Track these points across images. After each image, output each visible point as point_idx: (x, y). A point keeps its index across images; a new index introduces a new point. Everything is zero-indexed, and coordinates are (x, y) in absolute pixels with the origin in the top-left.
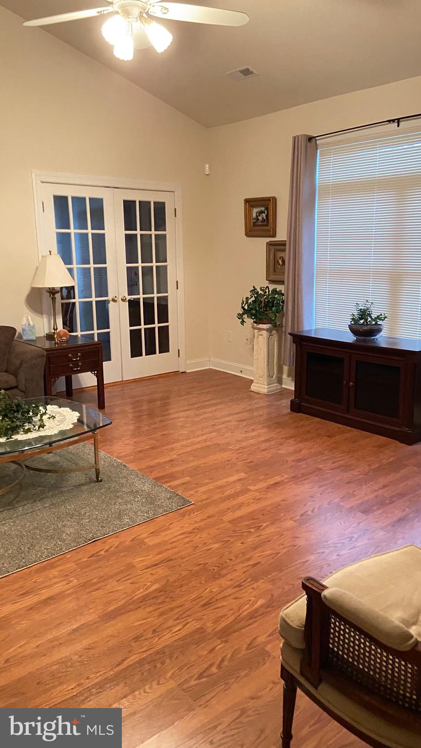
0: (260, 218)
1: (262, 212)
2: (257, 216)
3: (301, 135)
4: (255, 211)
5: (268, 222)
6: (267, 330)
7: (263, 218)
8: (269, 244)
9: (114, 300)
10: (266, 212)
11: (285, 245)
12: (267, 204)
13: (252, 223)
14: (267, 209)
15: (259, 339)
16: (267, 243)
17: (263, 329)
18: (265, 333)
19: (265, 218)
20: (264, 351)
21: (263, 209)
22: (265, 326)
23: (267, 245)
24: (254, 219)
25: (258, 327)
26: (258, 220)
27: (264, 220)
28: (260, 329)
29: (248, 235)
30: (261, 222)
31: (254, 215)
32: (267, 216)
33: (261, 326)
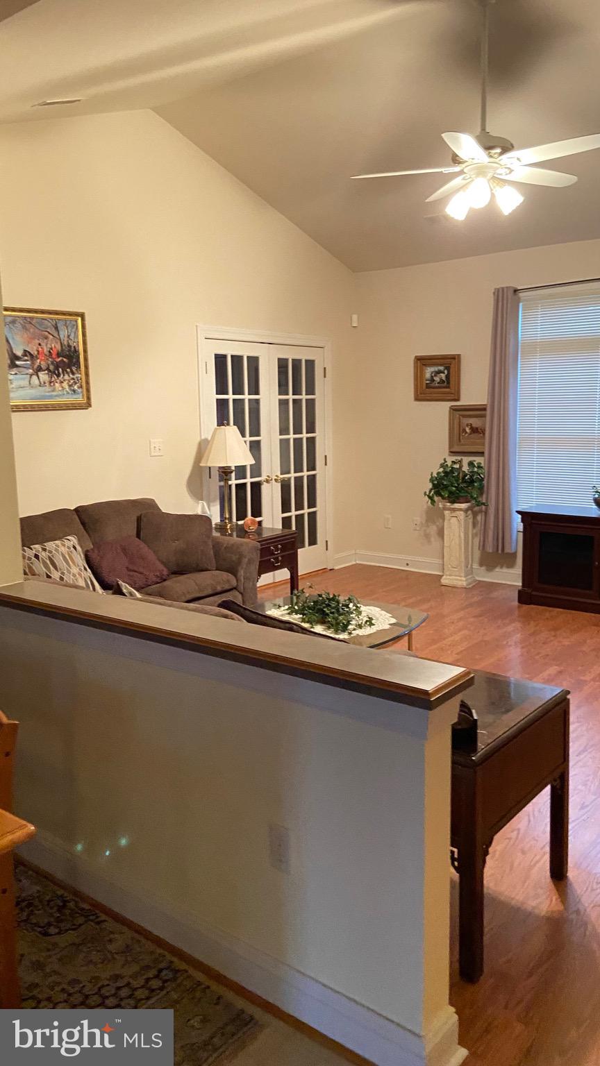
0: (437, 379)
1: (440, 372)
2: (432, 377)
3: (507, 287)
4: (429, 372)
5: (448, 383)
6: (466, 511)
7: (441, 379)
8: (454, 410)
9: (267, 481)
10: (446, 372)
11: (485, 410)
12: (450, 364)
13: (425, 385)
14: (448, 368)
15: (451, 521)
16: (450, 408)
17: (461, 510)
18: (461, 515)
19: (444, 378)
20: (460, 536)
21: (442, 368)
22: (464, 506)
23: (450, 411)
24: (427, 380)
25: (452, 507)
26: (434, 380)
27: (442, 381)
28: (454, 510)
29: (417, 399)
30: (438, 383)
31: (428, 375)
32: (448, 377)
33: (456, 506)
